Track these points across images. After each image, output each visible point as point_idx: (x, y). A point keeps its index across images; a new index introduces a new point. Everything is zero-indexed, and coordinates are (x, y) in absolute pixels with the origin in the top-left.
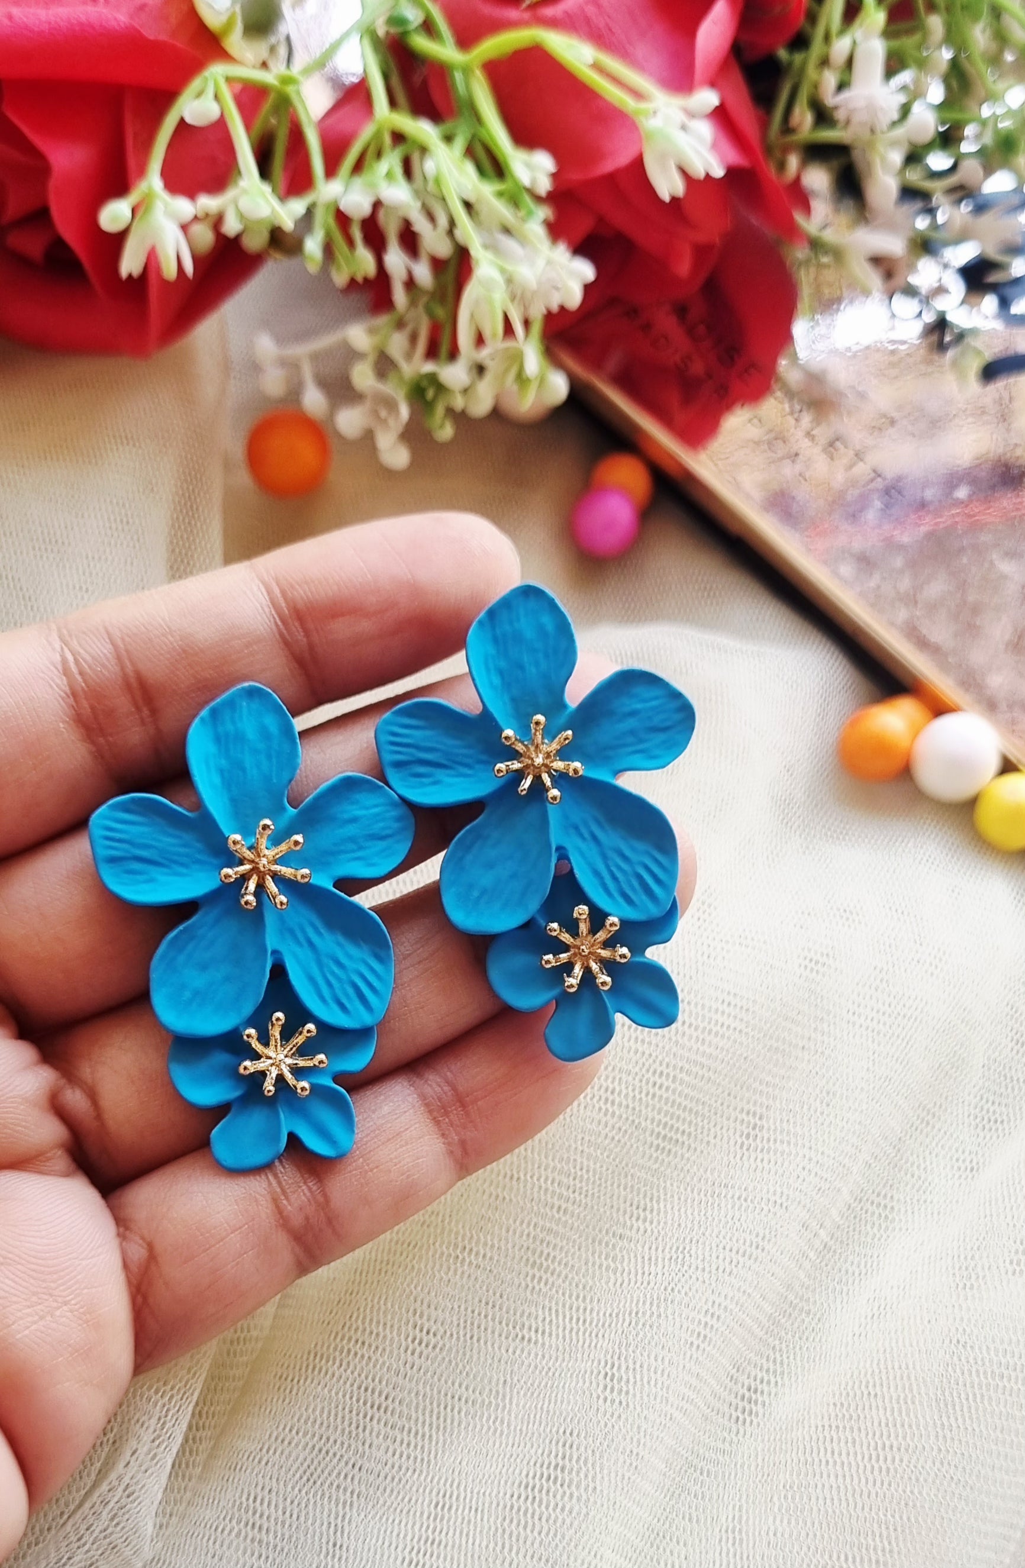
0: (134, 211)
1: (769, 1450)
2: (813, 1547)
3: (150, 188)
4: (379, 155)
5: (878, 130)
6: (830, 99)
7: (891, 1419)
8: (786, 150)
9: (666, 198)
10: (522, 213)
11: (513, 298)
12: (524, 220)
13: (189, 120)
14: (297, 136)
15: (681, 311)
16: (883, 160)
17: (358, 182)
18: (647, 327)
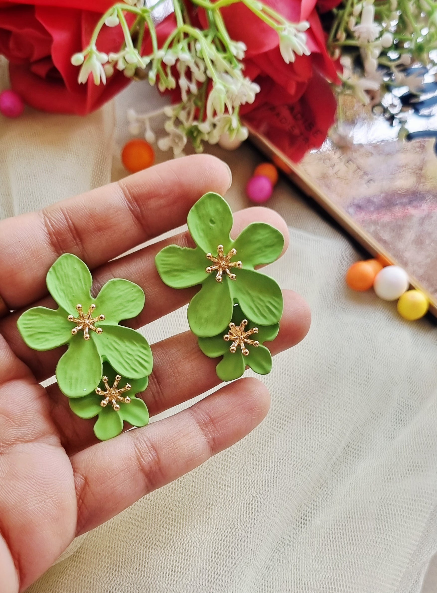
0: (85, 58)
1: (311, 537)
2: (326, 572)
3: (91, 49)
4: (179, 41)
5: (370, 41)
6: (352, 28)
7: (358, 525)
8: (335, 48)
9: (288, 62)
10: (233, 66)
11: (228, 98)
12: (233, 68)
13: (107, 24)
14: (147, 33)
15: (291, 109)
16: (372, 52)
17: (170, 51)
18: (278, 114)
